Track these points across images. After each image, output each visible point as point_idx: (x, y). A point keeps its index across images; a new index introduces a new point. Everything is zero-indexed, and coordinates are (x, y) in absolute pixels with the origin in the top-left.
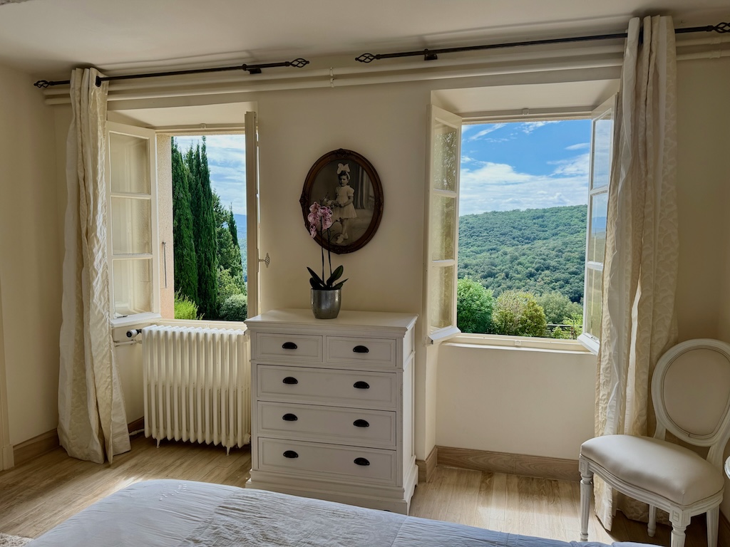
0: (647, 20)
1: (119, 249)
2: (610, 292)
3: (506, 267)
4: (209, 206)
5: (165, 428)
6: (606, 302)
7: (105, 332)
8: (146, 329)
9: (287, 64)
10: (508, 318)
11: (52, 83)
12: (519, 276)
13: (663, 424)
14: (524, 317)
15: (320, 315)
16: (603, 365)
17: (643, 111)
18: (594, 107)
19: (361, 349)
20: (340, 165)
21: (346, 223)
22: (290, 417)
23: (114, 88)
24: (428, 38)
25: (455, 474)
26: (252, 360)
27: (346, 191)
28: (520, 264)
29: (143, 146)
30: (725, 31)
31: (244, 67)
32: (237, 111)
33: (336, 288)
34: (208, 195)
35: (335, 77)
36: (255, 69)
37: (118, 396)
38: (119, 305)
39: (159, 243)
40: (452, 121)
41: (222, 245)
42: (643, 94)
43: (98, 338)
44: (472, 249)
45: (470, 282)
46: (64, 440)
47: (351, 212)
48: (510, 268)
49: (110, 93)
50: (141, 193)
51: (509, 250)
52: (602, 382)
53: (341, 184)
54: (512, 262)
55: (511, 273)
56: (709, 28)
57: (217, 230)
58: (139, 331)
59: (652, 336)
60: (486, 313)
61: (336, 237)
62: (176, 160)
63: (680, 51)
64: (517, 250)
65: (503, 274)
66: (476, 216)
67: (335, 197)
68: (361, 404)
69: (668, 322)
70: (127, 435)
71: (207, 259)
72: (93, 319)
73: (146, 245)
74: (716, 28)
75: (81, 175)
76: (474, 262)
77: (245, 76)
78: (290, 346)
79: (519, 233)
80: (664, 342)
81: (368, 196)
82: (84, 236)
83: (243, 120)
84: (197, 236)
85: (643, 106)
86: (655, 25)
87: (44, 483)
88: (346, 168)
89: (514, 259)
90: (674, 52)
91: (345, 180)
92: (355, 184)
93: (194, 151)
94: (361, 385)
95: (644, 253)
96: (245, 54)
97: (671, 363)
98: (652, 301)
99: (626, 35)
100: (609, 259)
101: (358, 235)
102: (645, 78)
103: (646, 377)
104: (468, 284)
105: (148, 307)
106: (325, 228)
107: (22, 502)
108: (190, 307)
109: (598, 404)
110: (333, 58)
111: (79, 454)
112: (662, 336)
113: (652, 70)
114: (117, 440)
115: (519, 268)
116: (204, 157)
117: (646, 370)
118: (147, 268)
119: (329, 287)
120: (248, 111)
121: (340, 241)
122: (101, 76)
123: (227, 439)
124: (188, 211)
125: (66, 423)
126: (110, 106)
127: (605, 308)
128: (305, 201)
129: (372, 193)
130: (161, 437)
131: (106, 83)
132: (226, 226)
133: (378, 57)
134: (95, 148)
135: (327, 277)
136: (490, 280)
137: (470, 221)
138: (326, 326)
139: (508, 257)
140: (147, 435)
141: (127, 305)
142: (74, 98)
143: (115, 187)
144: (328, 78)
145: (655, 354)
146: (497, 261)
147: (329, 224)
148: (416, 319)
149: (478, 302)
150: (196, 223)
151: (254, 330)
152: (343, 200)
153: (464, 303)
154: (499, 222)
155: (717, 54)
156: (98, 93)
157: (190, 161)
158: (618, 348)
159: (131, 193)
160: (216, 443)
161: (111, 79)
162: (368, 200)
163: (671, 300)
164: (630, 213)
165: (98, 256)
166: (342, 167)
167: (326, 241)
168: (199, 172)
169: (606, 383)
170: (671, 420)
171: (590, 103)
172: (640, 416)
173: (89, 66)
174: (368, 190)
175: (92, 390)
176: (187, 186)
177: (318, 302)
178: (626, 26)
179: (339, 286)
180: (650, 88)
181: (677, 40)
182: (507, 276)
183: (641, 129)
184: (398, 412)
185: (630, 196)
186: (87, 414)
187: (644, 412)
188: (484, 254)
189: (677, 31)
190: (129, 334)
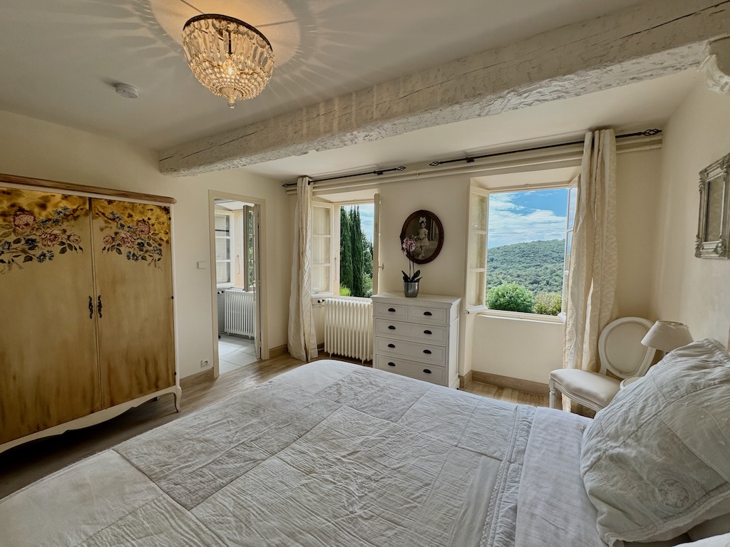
0: (597, 132)
1: (315, 261)
2: (572, 288)
3: (547, 278)
4: (360, 239)
5: (334, 348)
6: (570, 294)
7: (309, 300)
8: (326, 300)
9: (395, 169)
10: (543, 310)
11: (290, 185)
12: (556, 283)
13: (605, 365)
14: (555, 309)
15: (407, 295)
16: (568, 330)
17: (593, 184)
18: (570, 182)
19: (428, 314)
20: (421, 218)
21: (423, 248)
22: (391, 346)
23: (316, 185)
24: (468, 151)
25: (482, 386)
26: (374, 316)
27: (424, 231)
28: (557, 275)
29: (328, 211)
30: (650, 134)
31: (375, 172)
32: (371, 193)
33: (415, 282)
34: (360, 234)
35: (419, 174)
36: (380, 173)
37: (313, 331)
38: (315, 289)
39: (333, 258)
40: (483, 193)
41: (366, 260)
42: (594, 175)
43: (306, 302)
44: (523, 265)
45: (517, 286)
46: (290, 348)
47: (426, 242)
48: (550, 278)
49: (314, 188)
50: (326, 234)
51: (550, 266)
52: (567, 339)
53: (421, 228)
54: (551, 274)
55: (551, 281)
56: (639, 134)
57: (364, 252)
58: (323, 301)
59: (600, 314)
60: (527, 306)
61: (418, 255)
62: (343, 215)
63: (619, 148)
64: (555, 266)
65: (545, 282)
66: (526, 244)
67: (418, 234)
68: (427, 342)
69: (610, 307)
70: (317, 350)
71: (358, 268)
72: (303, 293)
73: (328, 260)
74: (644, 133)
75: (300, 226)
76: (524, 273)
77: (376, 177)
78: (392, 310)
79: (557, 255)
80: (608, 318)
81: (435, 234)
82: (301, 254)
83: (373, 198)
84: (353, 255)
85: (594, 181)
86: (602, 135)
87: (282, 367)
88: (424, 219)
89: (553, 272)
90: (614, 149)
91: (423, 225)
92: (428, 227)
93: (353, 210)
94: (428, 332)
95: (595, 266)
96: (375, 166)
97: (612, 330)
98: (599, 293)
99: (583, 142)
100: (572, 269)
101: (430, 254)
102: (595, 166)
103: (595, 338)
104: (515, 287)
105: (327, 289)
106: (411, 250)
107: (272, 373)
108: (347, 291)
109: (565, 352)
110: (418, 165)
111: (296, 356)
112: (607, 315)
113: (599, 160)
114: (312, 351)
115: (557, 278)
116: (358, 213)
117: (596, 334)
118: (328, 270)
119: (413, 281)
120: (377, 193)
121: (420, 258)
122: (310, 180)
123: (362, 357)
124: (349, 242)
125: (291, 341)
126: (314, 194)
127: (570, 297)
128: (402, 237)
129: (437, 232)
130: (332, 352)
131: (312, 183)
132: (368, 250)
133: (441, 163)
134: (307, 214)
135: (412, 275)
136: (535, 285)
137: (522, 247)
138: (411, 301)
139: (549, 270)
140: (325, 351)
141: (318, 288)
142: (299, 191)
143: (315, 232)
144: (416, 174)
145: (602, 325)
146: (540, 273)
147: (413, 248)
148: (460, 299)
149: (522, 299)
150: (353, 249)
151: (375, 301)
152: (422, 236)
153: (513, 299)
154: (543, 248)
155: (647, 148)
156: (309, 188)
157: (351, 215)
158: (576, 320)
159: (321, 234)
160: (357, 358)
161: (315, 181)
162: (435, 236)
163: (613, 294)
164: (585, 243)
165: (307, 264)
166: (422, 219)
167: (412, 257)
168: (355, 221)
169: (570, 340)
170: (610, 363)
171: (568, 179)
172: (591, 360)
173: (305, 176)
174: (435, 231)
175: (302, 327)
176: (349, 228)
177: (407, 288)
178: (584, 137)
179: (418, 281)
180: (599, 171)
181: (617, 142)
182: (548, 283)
183: (593, 195)
184: (447, 347)
185: (585, 233)
186: (300, 337)
187: (594, 358)
188: (531, 268)
189: (617, 137)
190: (319, 302)
